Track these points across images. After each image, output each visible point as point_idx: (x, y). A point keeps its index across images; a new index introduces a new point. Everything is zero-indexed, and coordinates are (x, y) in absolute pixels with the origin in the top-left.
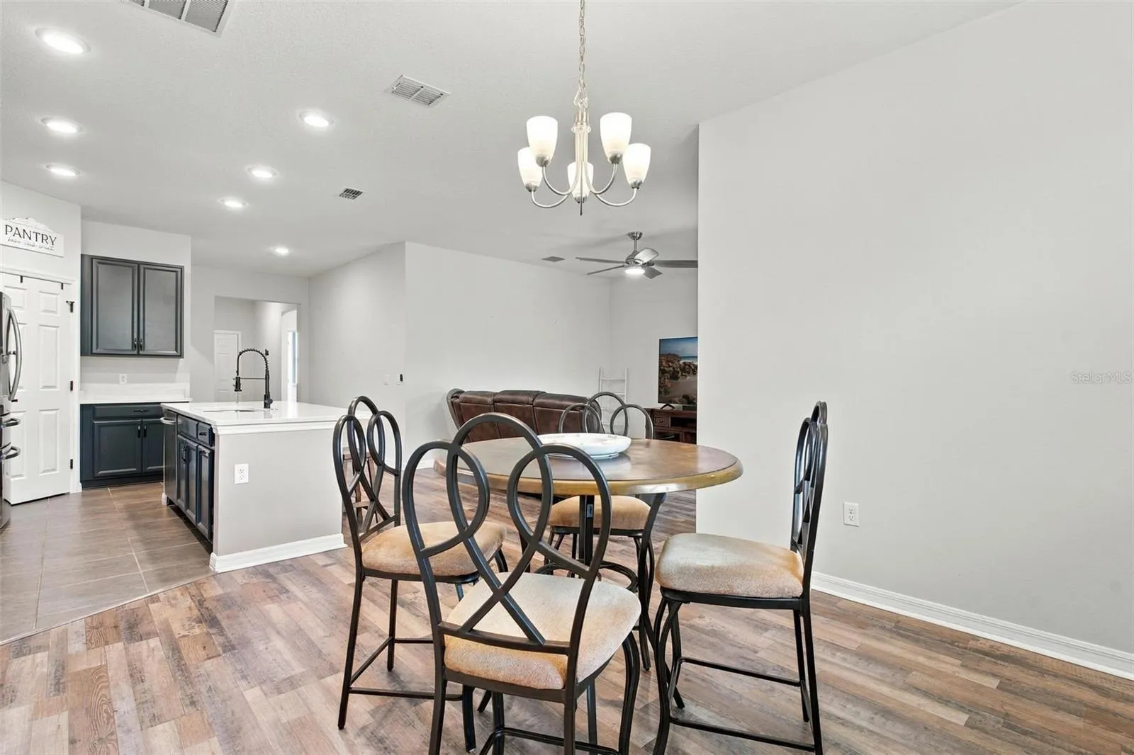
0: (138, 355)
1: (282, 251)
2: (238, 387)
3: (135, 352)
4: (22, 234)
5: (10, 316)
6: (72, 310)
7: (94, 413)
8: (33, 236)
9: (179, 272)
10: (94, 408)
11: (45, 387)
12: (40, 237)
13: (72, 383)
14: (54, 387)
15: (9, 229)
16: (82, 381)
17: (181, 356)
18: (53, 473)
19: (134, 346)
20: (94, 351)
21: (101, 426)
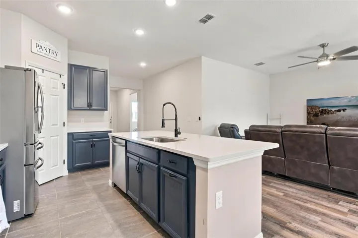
0: (90, 110)
1: (143, 64)
2: (163, 126)
3: (89, 108)
4: (43, 48)
5: (39, 87)
6: (64, 88)
7: (73, 137)
8: (48, 50)
9: (105, 72)
10: (73, 135)
11: (53, 125)
12: (51, 51)
13: (64, 123)
14: (57, 125)
15: (37, 45)
16: (68, 122)
17: (106, 110)
18: (57, 167)
19: (88, 106)
20: (72, 108)
21: (76, 143)
